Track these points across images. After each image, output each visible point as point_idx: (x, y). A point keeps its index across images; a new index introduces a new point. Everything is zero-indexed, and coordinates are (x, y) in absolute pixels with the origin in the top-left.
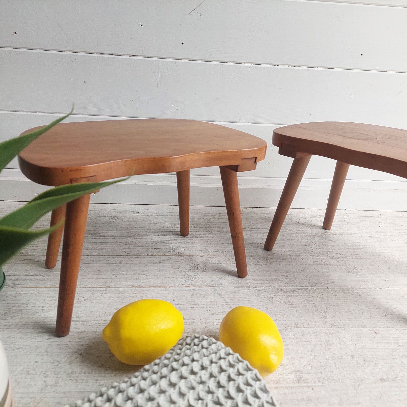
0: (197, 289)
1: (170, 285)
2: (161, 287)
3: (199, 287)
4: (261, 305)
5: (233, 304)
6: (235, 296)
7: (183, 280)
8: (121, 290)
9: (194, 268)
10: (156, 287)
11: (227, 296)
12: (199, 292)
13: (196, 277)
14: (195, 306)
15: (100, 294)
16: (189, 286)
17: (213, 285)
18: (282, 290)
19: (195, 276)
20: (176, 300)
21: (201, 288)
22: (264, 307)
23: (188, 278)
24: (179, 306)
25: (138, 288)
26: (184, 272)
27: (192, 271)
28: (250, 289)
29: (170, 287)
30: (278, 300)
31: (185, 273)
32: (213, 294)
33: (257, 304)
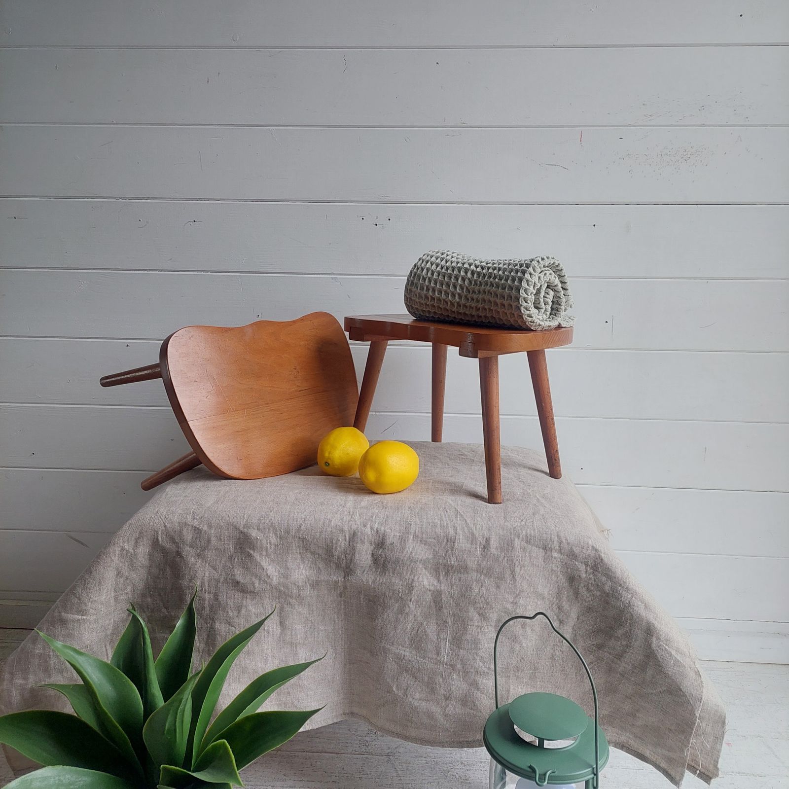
0: (369, 757)
1: (342, 752)
2: (332, 753)
3: (373, 755)
4: (433, 779)
5: (404, 776)
6: (409, 767)
7: (357, 746)
8: (291, 755)
9: (372, 733)
10: (327, 753)
11: (400, 767)
12: (372, 761)
13: (373, 743)
14: (363, 776)
15: (271, 757)
16: (363, 753)
17: (388, 753)
18: (462, 763)
19: (371, 743)
20: (345, 769)
21: (374, 757)
22: (436, 781)
23: (363, 744)
24: (347, 775)
25: (310, 753)
26: (360, 736)
27: (369, 735)
28: (428, 759)
29: (341, 754)
30: (454, 774)
31: (361, 738)
32: (386, 764)
33: (429, 778)
